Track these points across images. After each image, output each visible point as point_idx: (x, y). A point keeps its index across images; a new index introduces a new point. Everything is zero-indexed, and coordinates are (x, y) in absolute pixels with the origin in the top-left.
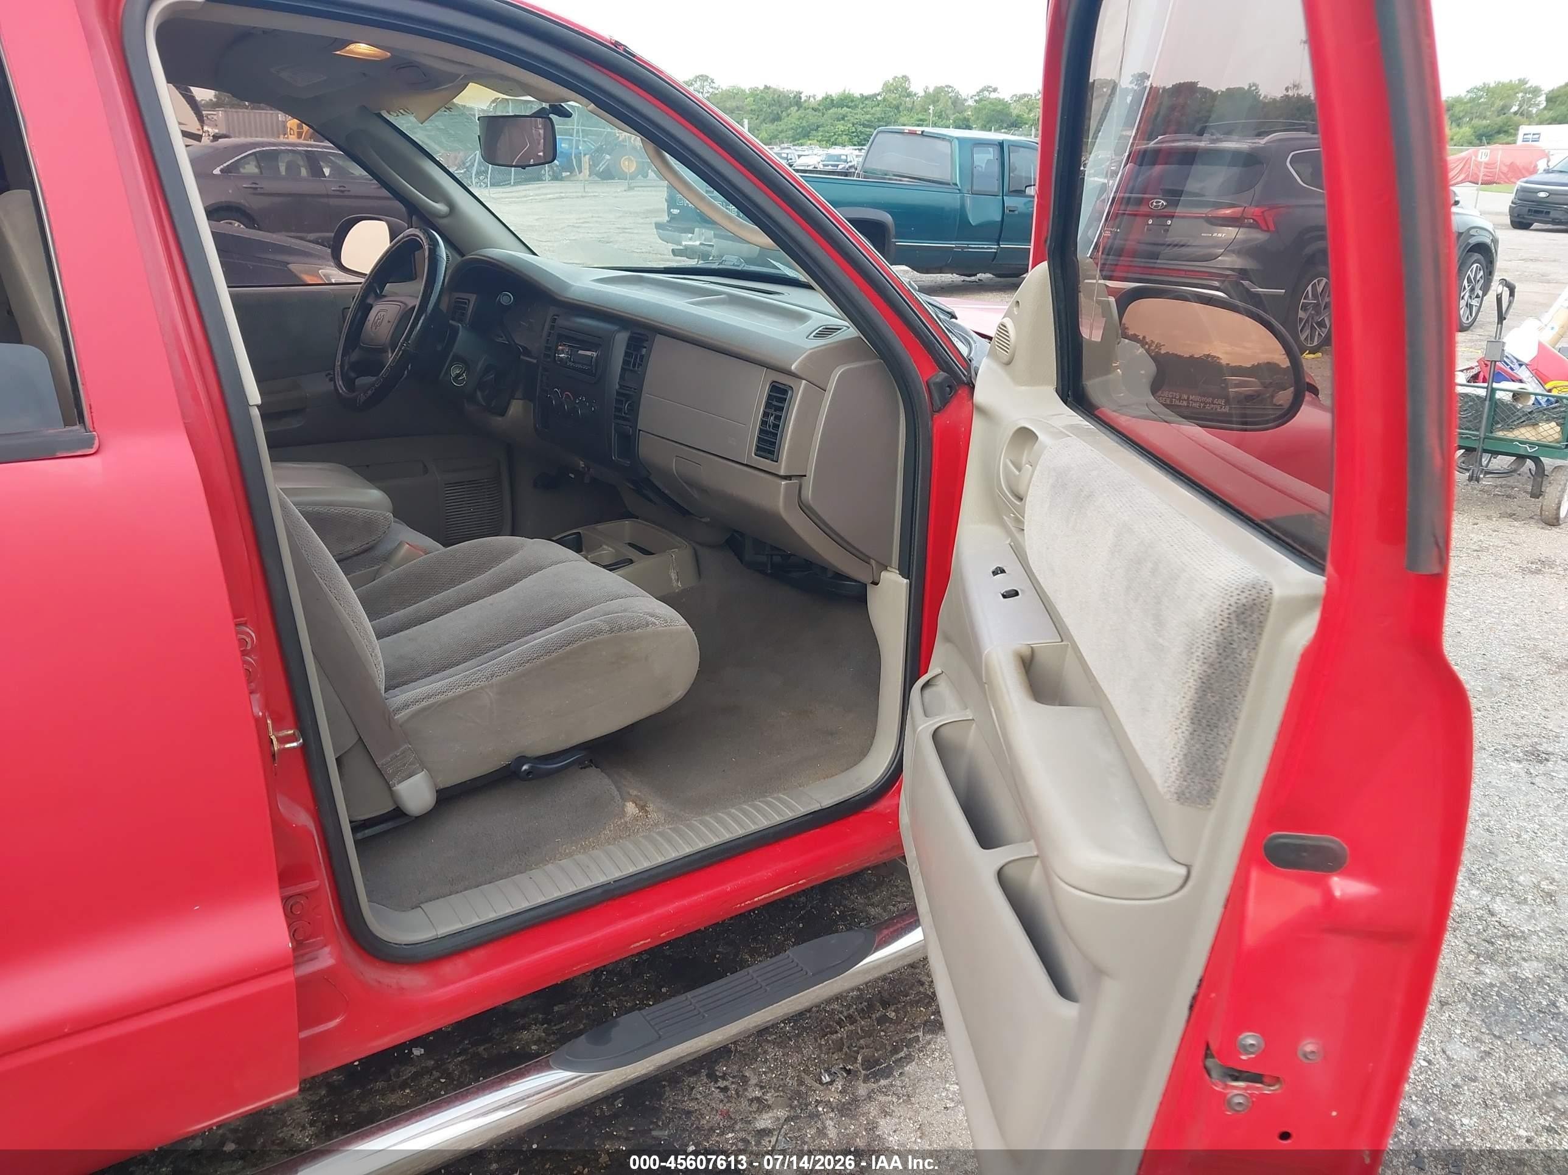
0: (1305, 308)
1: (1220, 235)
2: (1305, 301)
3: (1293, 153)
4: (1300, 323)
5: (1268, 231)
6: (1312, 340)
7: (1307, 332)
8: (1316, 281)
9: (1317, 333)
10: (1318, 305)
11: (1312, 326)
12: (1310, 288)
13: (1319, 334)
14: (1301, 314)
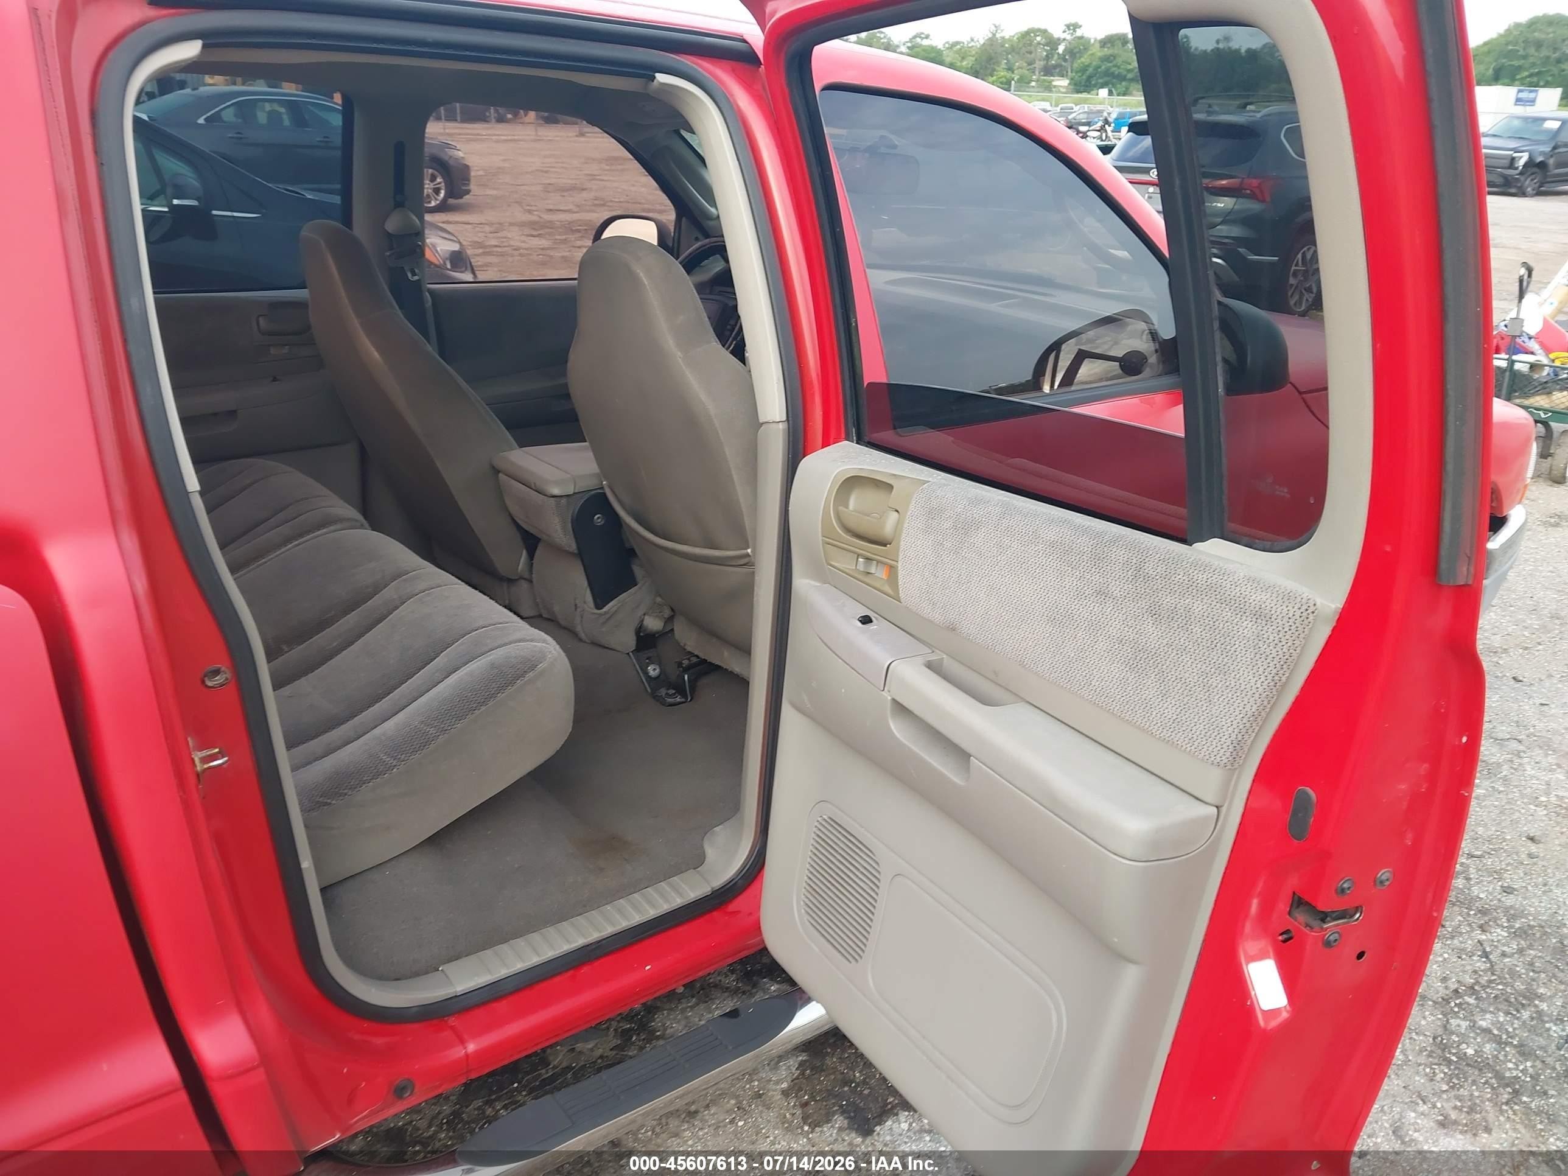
0: (1295, 274)
1: (1219, 205)
2: (1297, 268)
3: (1286, 127)
4: (1291, 288)
5: (1263, 201)
6: (1301, 305)
7: (1296, 297)
8: (1305, 249)
9: (1305, 299)
10: (1306, 271)
11: (1301, 292)
12: (1300, 256)
13: (1307, 300)
14: (1292, 281)
